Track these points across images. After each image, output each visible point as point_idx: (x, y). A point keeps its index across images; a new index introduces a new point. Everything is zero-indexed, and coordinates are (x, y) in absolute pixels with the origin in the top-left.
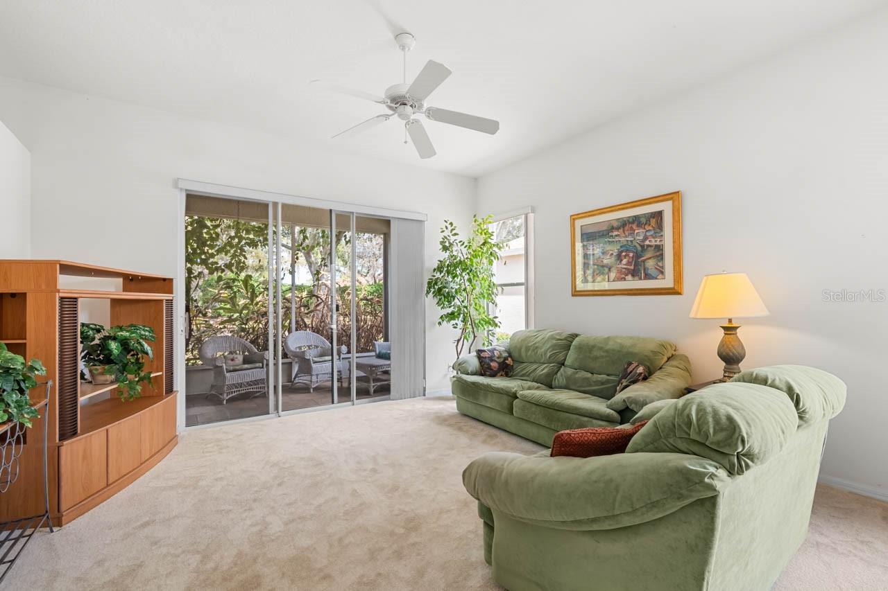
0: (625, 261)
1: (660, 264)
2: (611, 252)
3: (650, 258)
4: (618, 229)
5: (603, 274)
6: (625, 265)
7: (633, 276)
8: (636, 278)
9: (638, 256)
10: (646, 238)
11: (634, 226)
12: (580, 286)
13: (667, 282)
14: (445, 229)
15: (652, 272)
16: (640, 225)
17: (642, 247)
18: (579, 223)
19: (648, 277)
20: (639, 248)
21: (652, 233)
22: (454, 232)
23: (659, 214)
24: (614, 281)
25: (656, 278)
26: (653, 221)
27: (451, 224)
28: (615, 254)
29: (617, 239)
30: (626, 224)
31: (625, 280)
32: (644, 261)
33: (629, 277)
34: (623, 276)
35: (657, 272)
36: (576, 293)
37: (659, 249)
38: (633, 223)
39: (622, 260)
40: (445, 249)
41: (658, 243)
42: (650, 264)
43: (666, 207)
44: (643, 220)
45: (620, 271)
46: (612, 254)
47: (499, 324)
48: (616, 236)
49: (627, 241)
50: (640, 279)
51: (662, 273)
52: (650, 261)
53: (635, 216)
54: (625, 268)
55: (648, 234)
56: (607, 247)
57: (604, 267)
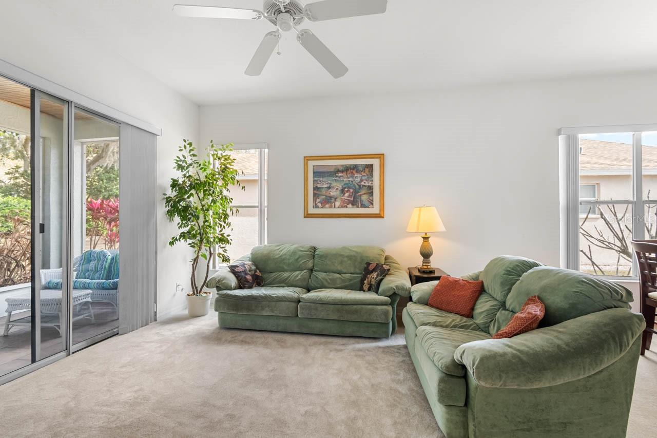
0: (347, 195)
1: (371, 198)
2: (337, 187)
3: (365, 194)
4: (342, 172)
5: (330, 202)
6: (347, 197)
7: (353, 205)
8: (355, 206)
9: (356, 192)
10: (362, 180)
11: (354, 172)
12: (312, 210)
13: (375, 210)
14: (183, 148)
15: (366, 203)
16: (358, 172)
17: (359, 186)
18: (311, 164)
19: (363, 206)
20: (357, 187)
21: (366, 177)
22: (192, 153)
23: (371, 167)
24: (338, 208)
25: (368, 207)
26: (367, 170)
27: (190, 144)
28: (340, 189)
29: (341, 179)
30: (348, 170)
31: (347, 207)
32: (360, 195)
33: (350, 206)
34: (346, 205)
35: (369, 204)
36: (308, 216)
37: (371, 188)
38: (353, 169)
39: (344, 194)
40: (180, 167)
41: (370, 185)
42: (364, 198)
43: (376, 162)
44: (360, 169)
45: (343, 201)
46: (337, 189)
47: (230, 241)
48: (341, 176)
49: (349, 181)
50: (358, 207)
51: (372, 204)
52: (363, 196)
53: (355, 165)
54: (347, 199)
55: (363, 178)
56: (334, 184)
57: (331, 197)
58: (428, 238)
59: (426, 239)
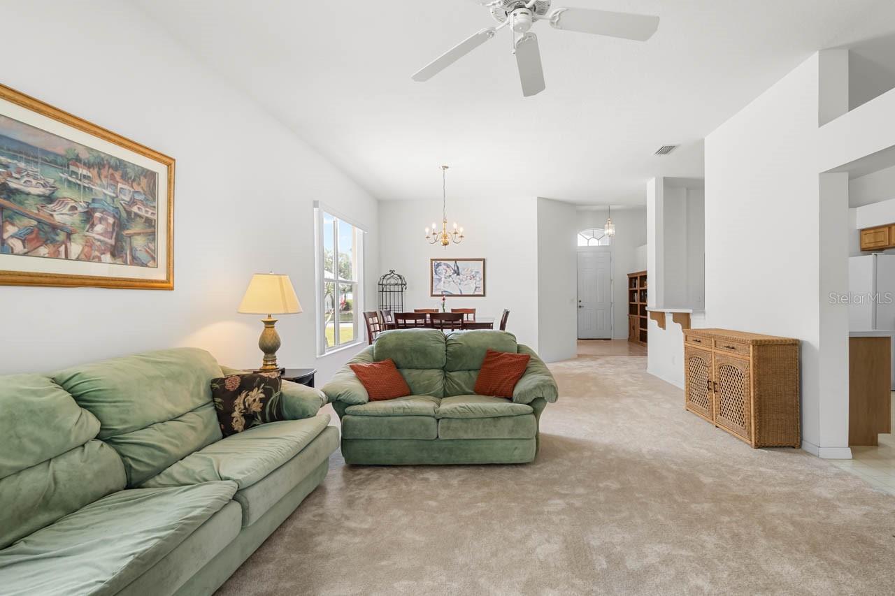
0: (99, 228)
1: (151, 246)
2: (74, 204)
3: (139, 234)
4: (89, 166)
5: (53, 241)
6: (101, 234)
7: (113, 255)
8: (119, 261)
9: (120, 225)
10: (133, 202)
11: (117, 175)
13: (159, 274)
15: (142, 255)
16: (125, 177)
17: (129, 213)
19: (135, 261)
20: (124, 215)
21: (142, 197)
23: (151, 177)
24: (77, 259)
25: (147, 266)
26: (144, 181)
28: (80, 209)
29: (85, 183)
30: (104, 166)
31: (100, 261)
32: (130, 236)
33: (107, 257)
34: (97, 253)
35: (149, 258)
37: (150, 223)
38: (116, 168)
39: (93, 226)
41: (149, 215)
42: (139, 242)
43: (160, 171)
44: (131, 173)
45: (89, 244)
46: (74, 208)
48: (84, 177)
49: (105, 194)
50: (125, 263)
51: (154, 259)
52: (136, 237)
53: (121, 161)
54: (99, 240)
55: (137, 197)
56: (64, 192)
57: (55, 228)
58: (273, 322)
59: (270, 324)
